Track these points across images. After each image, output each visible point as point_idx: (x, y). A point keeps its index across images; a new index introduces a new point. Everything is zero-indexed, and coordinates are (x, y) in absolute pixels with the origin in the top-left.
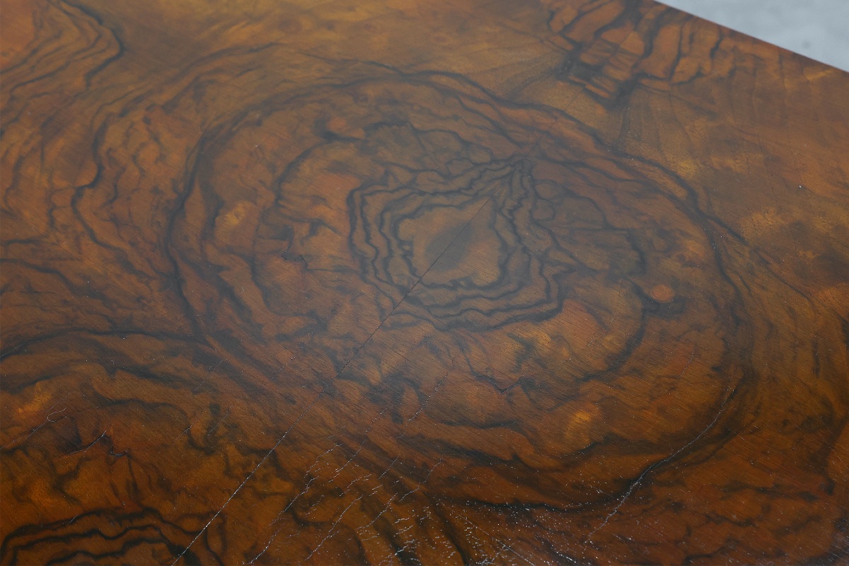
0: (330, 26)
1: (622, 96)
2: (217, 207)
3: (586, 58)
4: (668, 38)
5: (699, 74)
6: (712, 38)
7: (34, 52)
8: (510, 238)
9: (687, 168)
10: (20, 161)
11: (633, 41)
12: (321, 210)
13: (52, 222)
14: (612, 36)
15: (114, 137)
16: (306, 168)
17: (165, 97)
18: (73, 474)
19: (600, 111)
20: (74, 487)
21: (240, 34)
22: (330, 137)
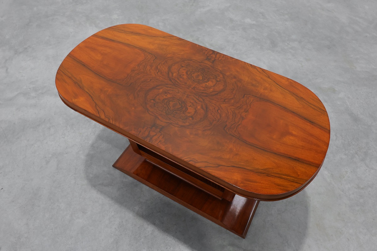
0: (179, 55)
1: (213, 62)
2: (172, 74)
3: (209, 58)
4: (218, 56)
5: (221, 59)
6: (223, 55)
7: (146, 58)
8: (203, 76)
9: (220, 69)
10: (150, 70)
11: (214, 56)
12: (184, 74)
13: (156, 75)
14: (211, 55)
15: (159, 67)
16: (181, 70)
17: (163, 63)
18: (167, 95)
19: (211, 63)
20: (167, 96)
21: (169, 56)
22: (182, 67)
